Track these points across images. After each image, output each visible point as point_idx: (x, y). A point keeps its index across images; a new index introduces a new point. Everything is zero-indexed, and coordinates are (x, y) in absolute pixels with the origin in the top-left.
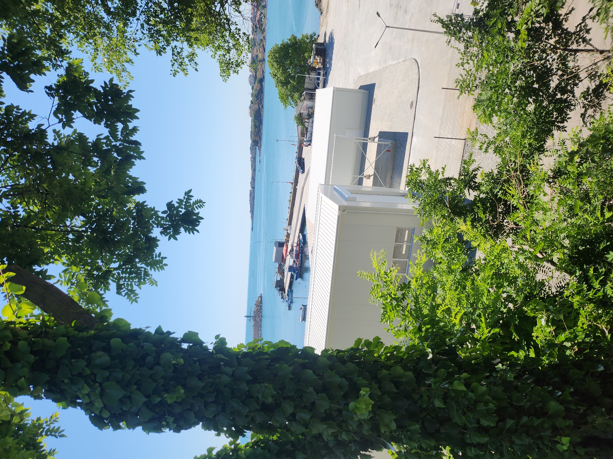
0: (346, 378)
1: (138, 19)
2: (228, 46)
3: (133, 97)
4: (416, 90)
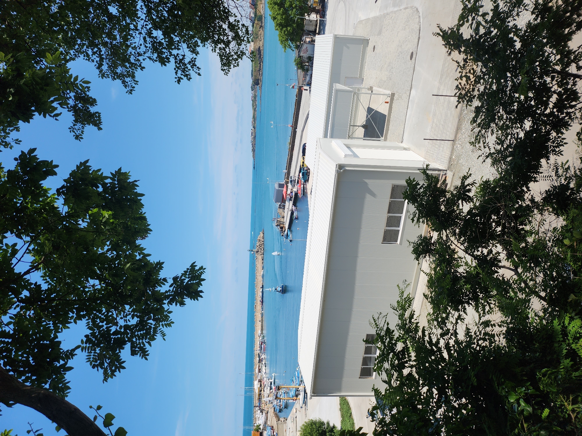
1: (140, 33)
2: (228, 38)
3: (138, 186)
4: (417, 41)
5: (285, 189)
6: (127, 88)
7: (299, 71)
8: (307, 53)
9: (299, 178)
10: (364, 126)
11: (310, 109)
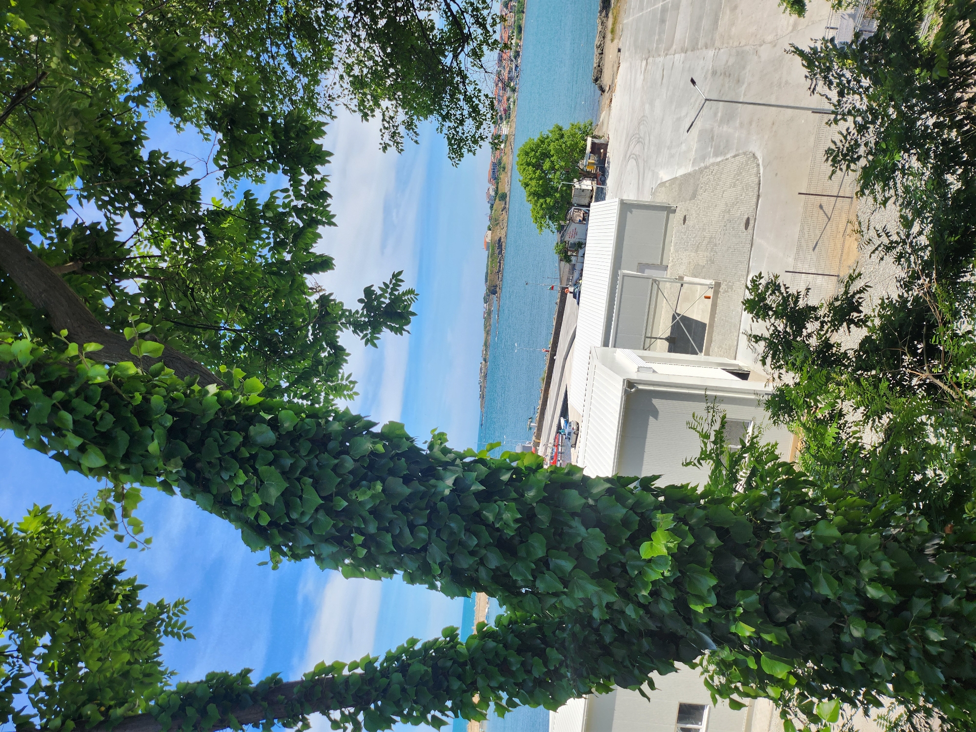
0: (636, 513)
2: (462, 114)
4: (755, 200)
8: (576, 237)
11: (579, 325)
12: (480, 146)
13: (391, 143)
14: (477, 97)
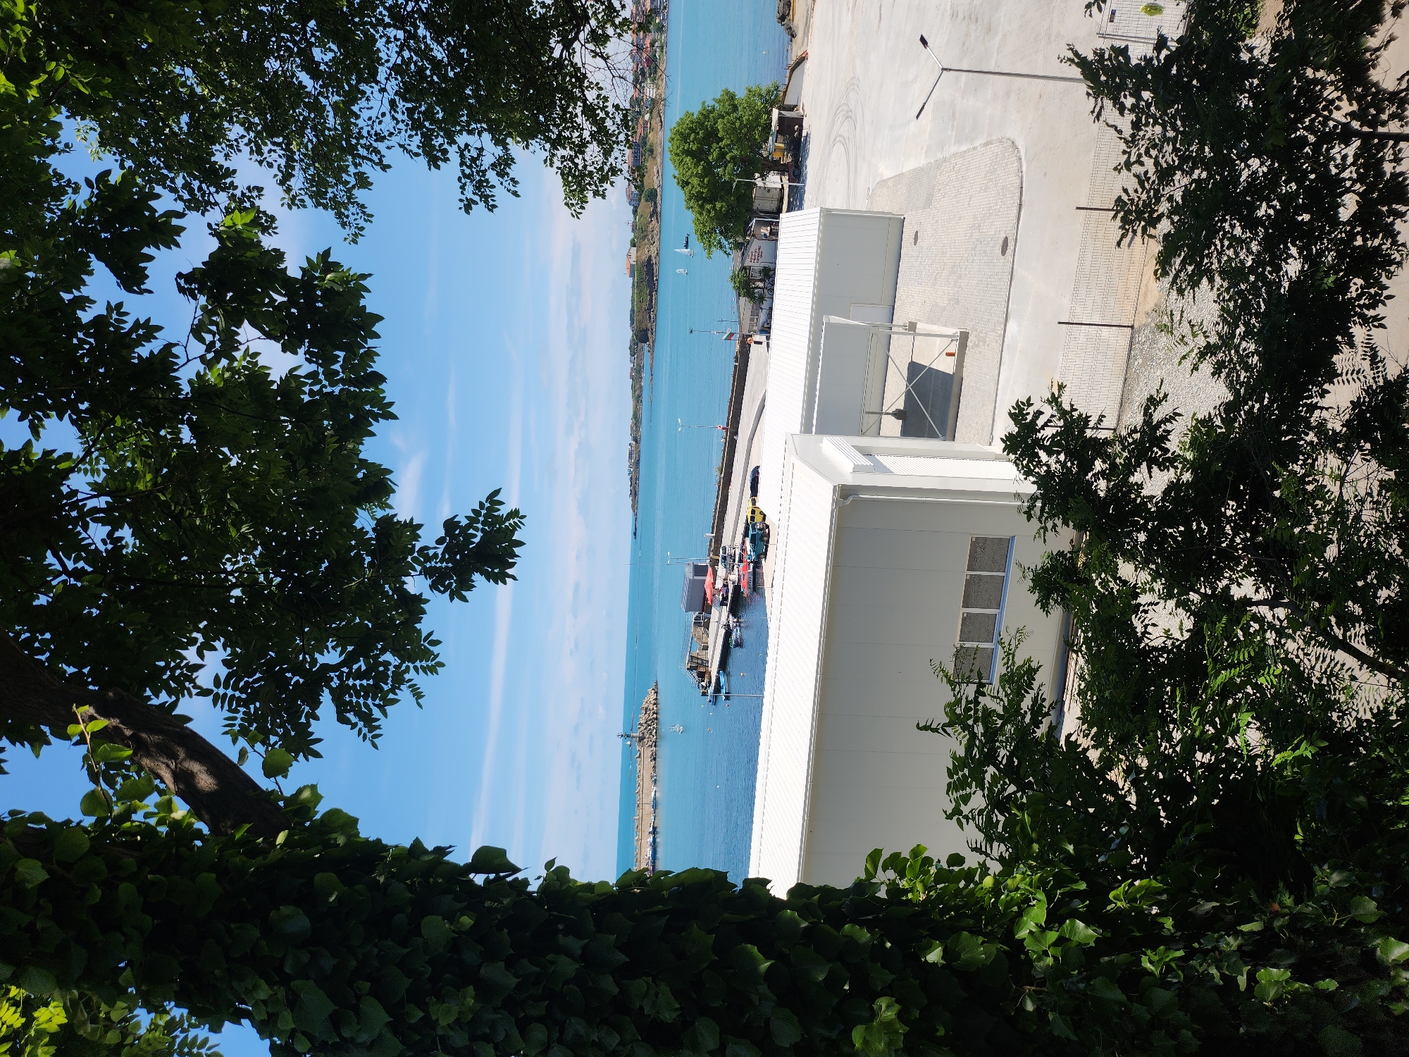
1: (383, 90)
2: (580, 136)
3: (369, 291)
4: (1016, 212)
5: (709, 579)
6: (347, 227)
7: (743, 300)
8: (761, 260)
9: (743, 550)
10: (898, 414)
11: (769, 390)
12: (612, 183)
13: (477, 198)
14: (603, 109)
